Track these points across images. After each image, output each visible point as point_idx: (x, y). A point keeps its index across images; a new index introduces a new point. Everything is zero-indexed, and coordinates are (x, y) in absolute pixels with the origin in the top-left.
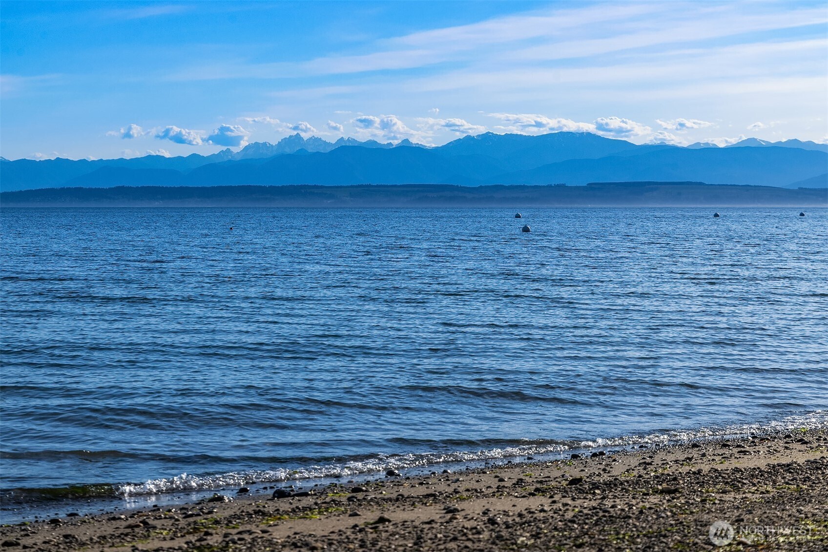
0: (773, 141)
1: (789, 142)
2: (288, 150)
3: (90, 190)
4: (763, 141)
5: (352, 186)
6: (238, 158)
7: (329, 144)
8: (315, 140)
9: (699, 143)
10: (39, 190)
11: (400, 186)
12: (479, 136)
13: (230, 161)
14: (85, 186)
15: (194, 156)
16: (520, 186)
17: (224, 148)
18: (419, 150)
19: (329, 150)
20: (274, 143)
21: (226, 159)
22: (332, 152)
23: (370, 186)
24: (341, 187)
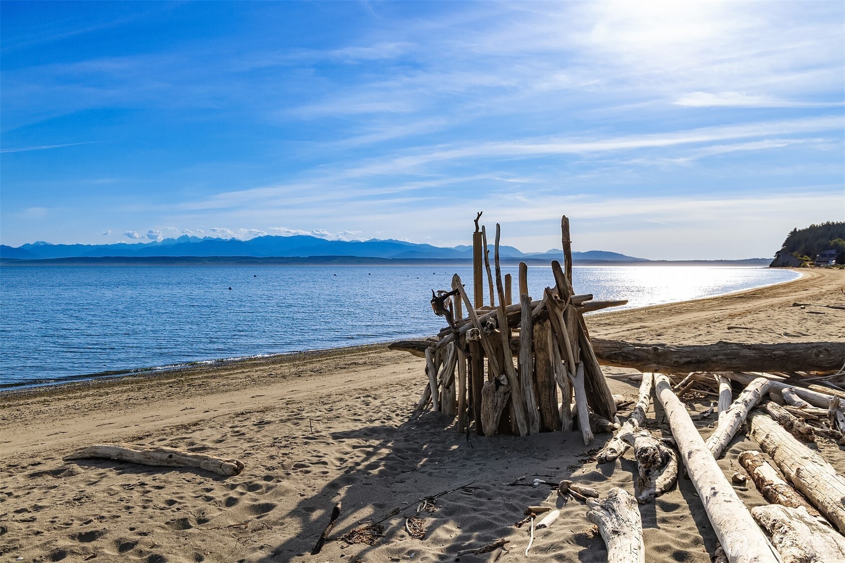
2: (182, 242)
6: (160, 245)
7: (200, 239)
8: (194, 238)
11: (231, 257)
12: (264, 236)
15: (140, 244)
17: (154, 241)
19: (200, 241)
20: (176, 238)
21: (154, 245)
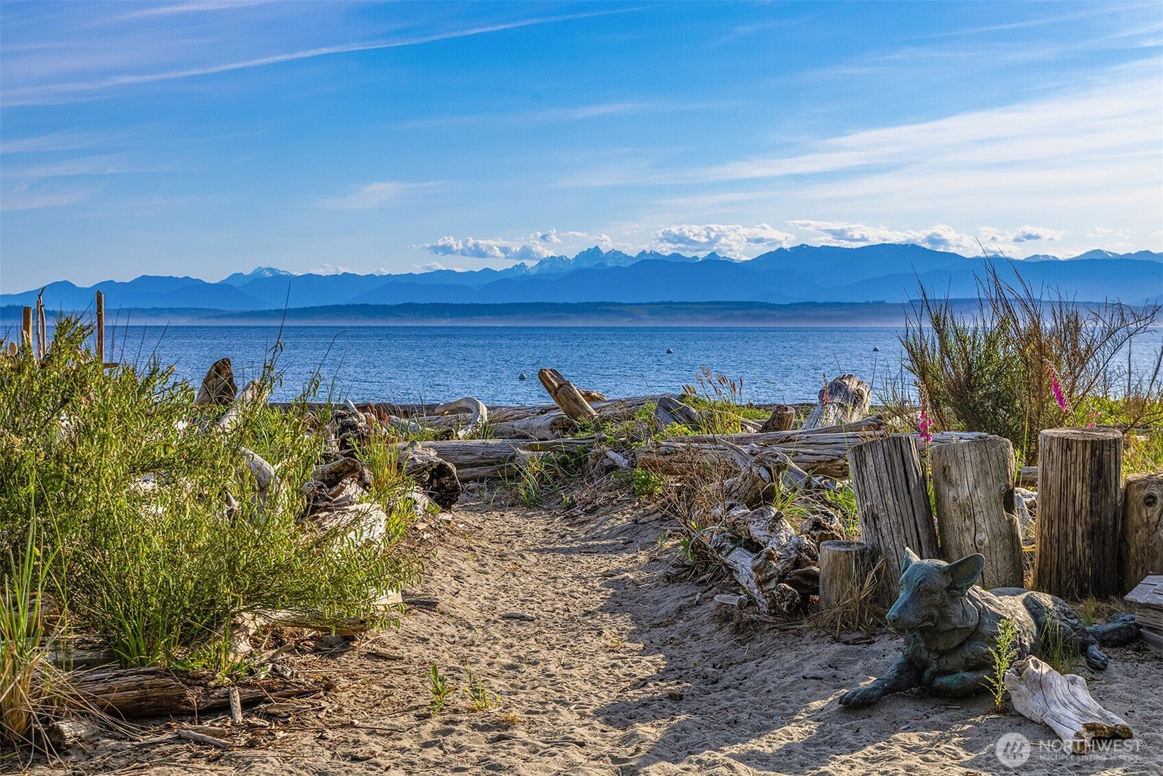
0: (1121, 253)
1: (1126, 255)
2: (586, 265)
3: (377, 306)
4: (1110, 253)
5: (652, 304)
6: (533, 273)
7: (630, 258)
8: (616, 254)
9: (1037, 256)
10: (324, 306)
12: (792, 248)
13: (523, 276)
14: (372, 302)
15: (487, 271)
16: (835, 303)
17: (518, 263)
18: (728, 264)
19: (629, 264)
20: (571, 256)
21: (519, 274)
22: (632, 266)
23: (671, 303)
24: (641, 304)
